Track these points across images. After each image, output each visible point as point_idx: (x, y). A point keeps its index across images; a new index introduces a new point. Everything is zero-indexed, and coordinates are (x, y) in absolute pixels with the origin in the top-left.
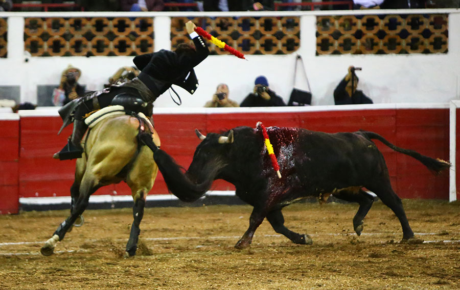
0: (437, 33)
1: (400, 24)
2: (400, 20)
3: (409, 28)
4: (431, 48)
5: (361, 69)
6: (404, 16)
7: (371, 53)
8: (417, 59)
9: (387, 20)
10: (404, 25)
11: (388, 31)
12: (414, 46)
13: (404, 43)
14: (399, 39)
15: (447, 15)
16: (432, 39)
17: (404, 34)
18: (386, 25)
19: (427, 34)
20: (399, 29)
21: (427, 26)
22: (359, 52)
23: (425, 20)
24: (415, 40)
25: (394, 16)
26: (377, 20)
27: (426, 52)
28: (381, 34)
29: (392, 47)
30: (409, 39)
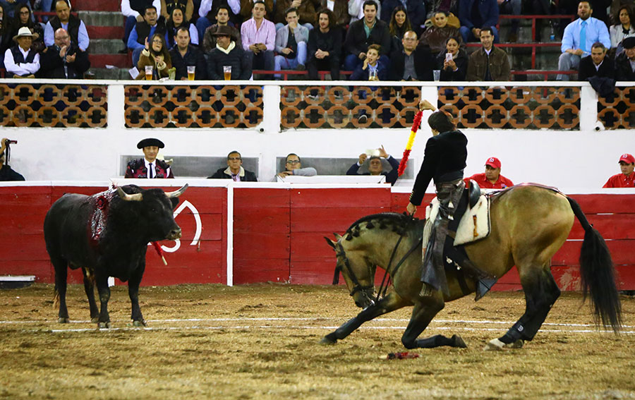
0: (96, 106)
1: (56, 95)
2: (56, 90)
3: (66, 100)
4: (89, 121)
5: (16, 142)
6: (60, 86)
7: (24, 126)
8: (73, 133)
9: (42, 90)
10: (60, 96)
11: (43, 103)
12: (71, 119)
13: (60, 115)
14: (55, 111)
15: (106, 86)
16: (90, 112)
17: (60, 106)
18: (41, 95)
19: (85, 106)
20: (55, 100)
21: (85, 98)
22: (12, 125)
23: (83, 91)
24: (73, 112)
25: (50, 86)
26: (32, 90)
27: (84, 126)
28: (36, 105)
29: (48, 119)
30: (66, 112)
